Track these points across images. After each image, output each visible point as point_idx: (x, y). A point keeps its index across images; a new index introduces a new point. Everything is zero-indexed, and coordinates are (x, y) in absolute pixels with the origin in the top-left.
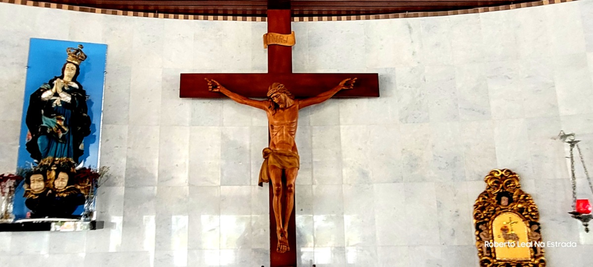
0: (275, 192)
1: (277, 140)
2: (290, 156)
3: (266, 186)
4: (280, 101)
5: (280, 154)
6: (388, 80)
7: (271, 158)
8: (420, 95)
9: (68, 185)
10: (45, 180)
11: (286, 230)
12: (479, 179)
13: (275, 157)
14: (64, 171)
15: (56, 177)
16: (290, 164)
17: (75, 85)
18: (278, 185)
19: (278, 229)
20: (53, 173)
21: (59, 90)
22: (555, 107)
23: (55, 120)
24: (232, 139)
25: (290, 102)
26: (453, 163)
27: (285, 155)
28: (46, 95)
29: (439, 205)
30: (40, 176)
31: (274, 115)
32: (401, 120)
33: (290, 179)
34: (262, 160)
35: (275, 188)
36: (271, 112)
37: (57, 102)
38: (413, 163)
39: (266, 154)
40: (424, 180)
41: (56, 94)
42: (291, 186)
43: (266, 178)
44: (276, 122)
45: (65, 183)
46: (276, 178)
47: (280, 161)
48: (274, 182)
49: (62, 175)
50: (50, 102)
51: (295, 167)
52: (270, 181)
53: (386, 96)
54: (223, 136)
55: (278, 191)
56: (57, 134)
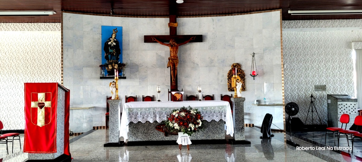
0: (172, 69)
1: (172, 55)
2: (176, 60)
3: (169, 68)
4: (173, 44)
5: (173, 59)
6: (205, 36)
7: (171, 60)
8: (215, 41)
9: (118, 67)
10: (112, 66)
11: (175, 79)
12: (230, 66)
13: (172, 60)
14: (117, 64)
15: (115, 65)
16: (176, 62)
17: (115, 40)
18: (172, 67)
19: (173, 79)
20: (114, 64)
21: (113, 42)
22: (252, 45)
23: (113, 50)
24: (159, 54)
25: (176, 44)
26: (223, 61)
27: (174, 59)
28: (109, 43)
29: (218, 73)
30: (111, 65)
31: (171, 48)
32: (209, 49)
33: (176, 66)
34: (168, 61)
35: (172, 68)
36: (170, 47)
37: (112, 45)
38: (212, 61)
39: (169, 59)
40: (214, 66)
41: (112, 43)
42: (176, 68)
43: (169, 66)
44: (172, 50)
45: (117, 67)
46: (172, 66)
47: (173, 61)
48: (171, 67)
49: (116, 65)
50: (110, 45)
51: (177, 63)
52: (170, 67)
53: (205, 42)
54: (157, 54)
55: (173, 69)
56: (114, 54)
